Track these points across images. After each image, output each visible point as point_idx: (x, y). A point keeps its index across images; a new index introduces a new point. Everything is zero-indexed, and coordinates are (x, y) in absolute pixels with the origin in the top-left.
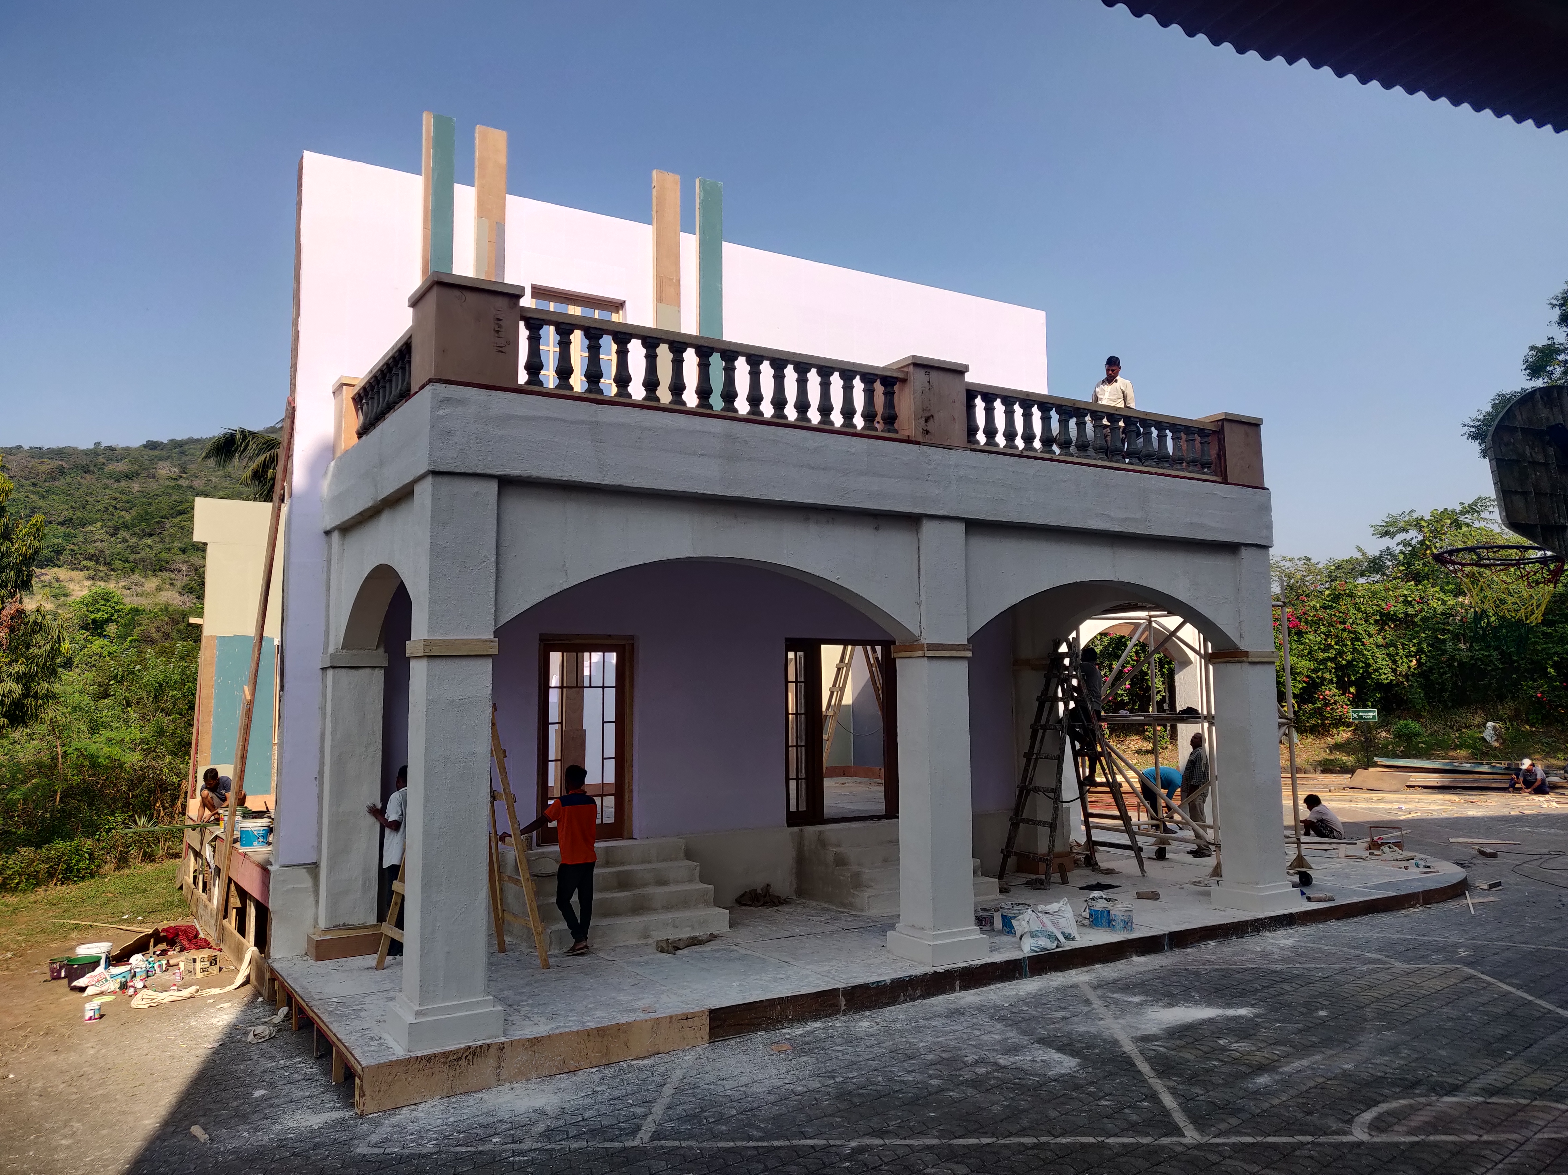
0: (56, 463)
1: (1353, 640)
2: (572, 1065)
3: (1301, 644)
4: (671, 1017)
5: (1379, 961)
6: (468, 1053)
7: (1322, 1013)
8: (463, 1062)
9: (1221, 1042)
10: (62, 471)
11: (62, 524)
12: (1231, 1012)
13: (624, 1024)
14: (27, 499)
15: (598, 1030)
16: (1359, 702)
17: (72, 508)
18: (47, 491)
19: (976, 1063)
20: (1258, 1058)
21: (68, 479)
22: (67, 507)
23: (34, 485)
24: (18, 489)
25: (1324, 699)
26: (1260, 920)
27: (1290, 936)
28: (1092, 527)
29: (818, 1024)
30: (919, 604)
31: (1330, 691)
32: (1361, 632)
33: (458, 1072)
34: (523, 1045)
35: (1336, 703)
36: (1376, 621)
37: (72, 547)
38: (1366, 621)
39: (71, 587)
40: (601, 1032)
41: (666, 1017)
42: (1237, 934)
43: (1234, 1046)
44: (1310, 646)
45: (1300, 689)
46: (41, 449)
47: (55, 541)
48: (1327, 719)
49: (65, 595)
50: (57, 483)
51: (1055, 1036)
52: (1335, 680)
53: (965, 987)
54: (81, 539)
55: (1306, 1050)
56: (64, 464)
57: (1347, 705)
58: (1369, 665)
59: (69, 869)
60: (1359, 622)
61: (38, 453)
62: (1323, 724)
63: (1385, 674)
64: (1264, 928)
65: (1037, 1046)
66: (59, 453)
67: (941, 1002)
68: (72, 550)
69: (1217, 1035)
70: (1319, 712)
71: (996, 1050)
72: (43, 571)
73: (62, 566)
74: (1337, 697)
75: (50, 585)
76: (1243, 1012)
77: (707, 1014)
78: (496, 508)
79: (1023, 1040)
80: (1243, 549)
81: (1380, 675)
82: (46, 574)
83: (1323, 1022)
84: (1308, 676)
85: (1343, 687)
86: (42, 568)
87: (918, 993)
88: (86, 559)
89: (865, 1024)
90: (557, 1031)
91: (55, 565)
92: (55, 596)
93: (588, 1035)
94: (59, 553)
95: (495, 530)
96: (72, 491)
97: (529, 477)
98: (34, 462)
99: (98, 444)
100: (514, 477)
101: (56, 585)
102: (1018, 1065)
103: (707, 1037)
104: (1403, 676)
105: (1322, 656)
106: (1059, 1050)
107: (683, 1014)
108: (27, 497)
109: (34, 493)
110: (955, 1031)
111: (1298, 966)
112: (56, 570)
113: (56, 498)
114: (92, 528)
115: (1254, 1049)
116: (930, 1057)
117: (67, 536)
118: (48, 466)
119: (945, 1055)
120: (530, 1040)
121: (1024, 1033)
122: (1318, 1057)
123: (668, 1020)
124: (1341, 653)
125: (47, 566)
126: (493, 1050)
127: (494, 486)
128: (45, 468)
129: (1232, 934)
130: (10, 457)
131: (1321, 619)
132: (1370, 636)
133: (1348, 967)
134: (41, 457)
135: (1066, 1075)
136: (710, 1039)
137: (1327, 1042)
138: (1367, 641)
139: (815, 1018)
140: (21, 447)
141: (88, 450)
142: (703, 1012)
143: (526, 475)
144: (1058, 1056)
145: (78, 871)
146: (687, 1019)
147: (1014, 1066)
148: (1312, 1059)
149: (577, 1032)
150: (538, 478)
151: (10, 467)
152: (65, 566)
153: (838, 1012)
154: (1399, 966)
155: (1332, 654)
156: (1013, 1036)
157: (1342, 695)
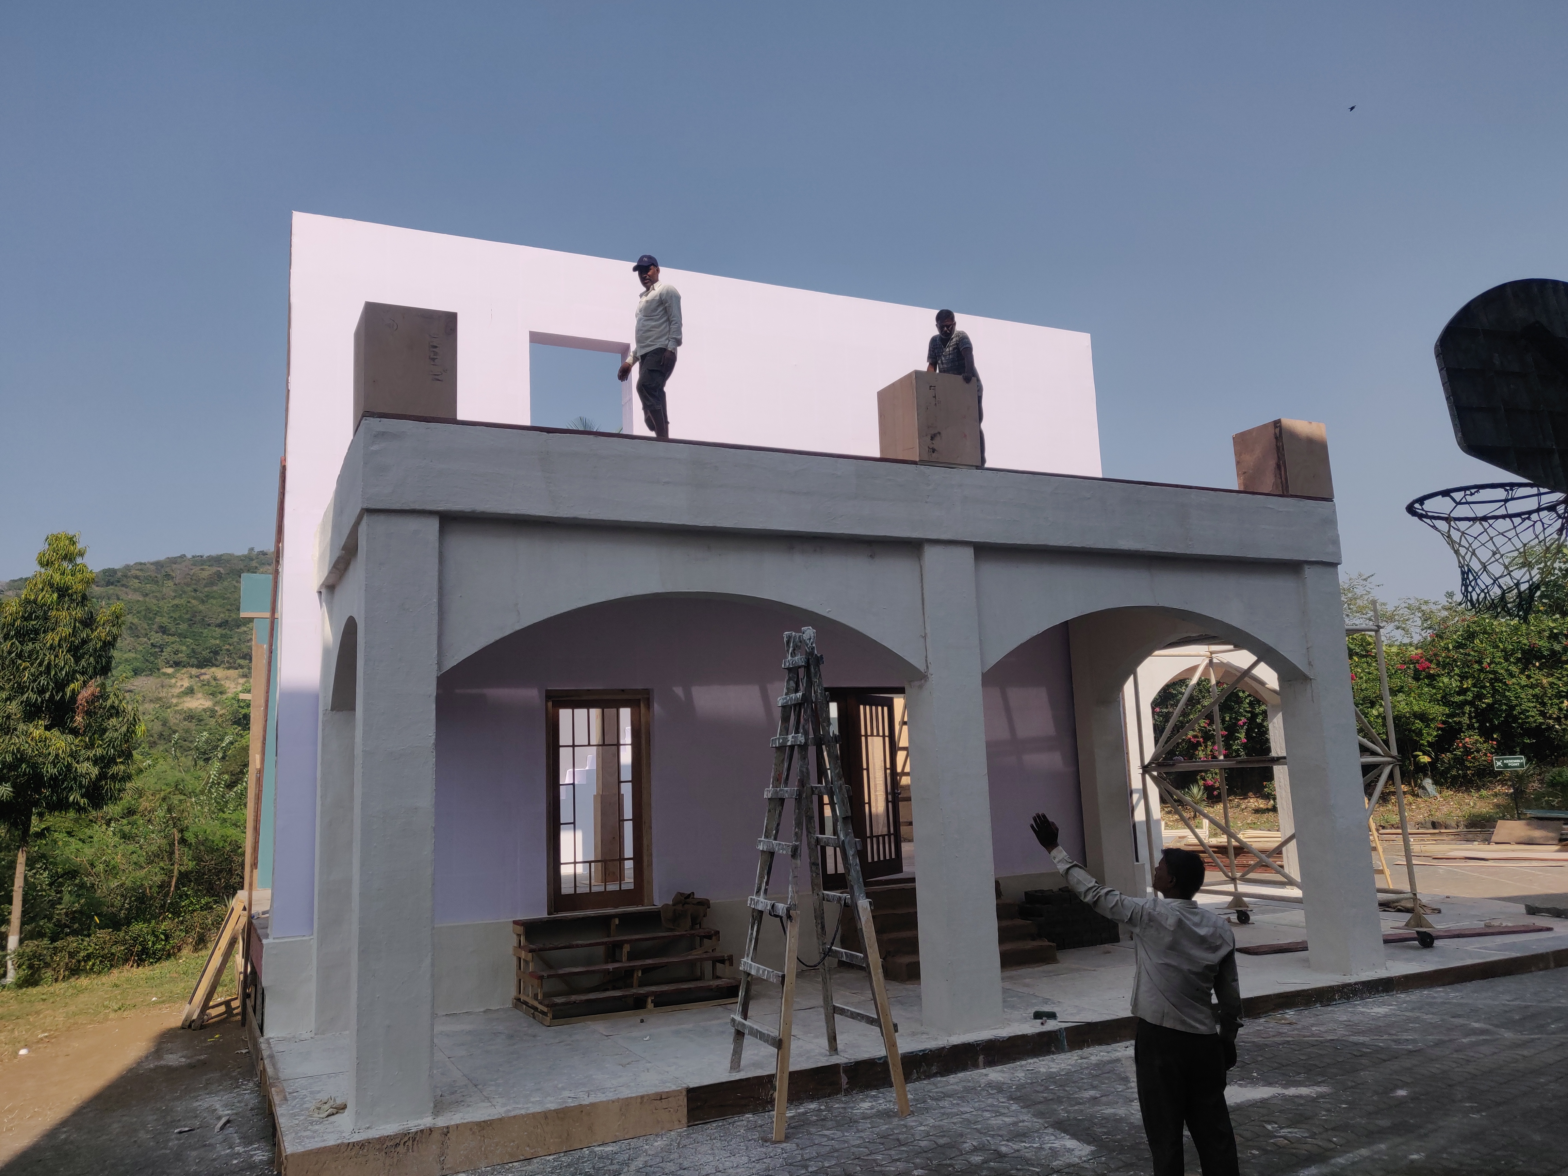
0: (214, 569)
1: (1491, 681)
2: (528, 1152)
3: (1434, 688)
4: (642, 1097)
5: (1483, 1032)
6: (406, 1139)
7: (1401, 1093)
8: (401, 1149)
9: (1269, 1127)
10: (219, 576)
11: (219, 626)
12: (1292, 1091)
13: (588, 1105)
14: (188, 604)
15: (557, 1111)
16: (1506, 748)
17: (228, 610)
18: (207, 596)
19: (975, 1150)
20: (1308, 1147)
21: (226, 583)
22: (224, 610)
23: (195, 591)
24: (181, 595)
25: (1464, 747)
26: (1349, 985)
27: (1384, 1004)
28: (1122, 548)
29: (813, 1106)
30: (925, 637)
31: (1471, 739)
32: (1502, 671)
33: (395, 1160)
34: (471, 1129)
35: (1478, 751)
36: (1518, 660)
37: (228, 647)
38: (1506, 660)
39: (227, 685)
40: (562, 1114)
41: (637, 1097)
42: (1321, 1002)
43: (1284, 1132)
44: (1444, 691)
45: (1435, 737)
46: (201, 557)
47: (213, 641)
48: (1469, 768)
49: (221, 693)
50: (215, 588)
51: (1075, 1119)
52: (1476, 725)
53: (991, 1063)
54: (236, 639)
55: (1372, 1136)
56: (221, 570)
57: (1492, 753)
58: (1512, 708)
59: (145, 950)
60: (1497, 660)
61: (199, 561)
62: (1465, 776)
63: (1533, 717)
64: (1355, 995)
65: (1050, 1130)
66: (217, 560)
67: (955, 1081)
68: (228, 650)
69: (1266, 1118)
70: (1459, 761)
71: (1001, 1136)
72: (203, 671)
73: (220, 665)
74: (1478, 745)
75: (208, 684)
76: (1304, 1091)
77: (685, 1093)
78: (437, 545)
79: (1038, 1122)
80: (1306, 567)
81: (1527, 717)
82: (205, 674)
83: (1402, 1102)
84: (1444, 722)
85: (1486, 734)
86: (202, 668)
87: (934, 1069)
88: (240, 658)
89: (866, 1105)
90: (512, 1114)
91: (214, 665)
92: (213, 694)
93: (546, 1118)
94: (216, 653)
95: (437, 569)
96: (229, 595)
97: (473, 512)
98: (196, 569)
99: (252, 549)
100: (456, 512)
101: (214, 683)
102: (1022, 1153)
103: (684, 1120)
104: (1555, 719)
105: (1458, 699)
106: (1075, 1136)
107: (657, 1094)
108: (189, 602)
109: (194, 598)
110: (963, 1113)
111: (1386, 1037)
112: (214, 669)
113: (214, 602)
114: (245, 629)
115: (1306, 1135)
116: (923, 1144)
117: (223, 636)
118: (208, 572)
119: (942, 1141)
120: (478, 1124)
121: (1040, 1114)
122: (1383, 1146)
123: (639, 1100)
124: (1479, 697)
125: (206, 666)
126: (436, 1136)
127: (434, 524)
128: (205, 574)
129: (1315, 1002)
130: (174, 566)
131: (1455, 661)
132: (1512, 675)
133: (1446, 1038)
134: (202, 565)
135: (1074, 1165)
136: (689, 1122)
137: (1399, 1129)
138: (1511, 682)
139: (812, 1098)
140: (185, 555)
141: (243, 556)
142: (680, 1091)
143: (469, 510)
144: (1071, 1143)
145: (154, 953)
146: (661, 1099)
147: (1015, 1155)
148: (1376, 1148)
149: (533, 1114)
150: (483, 513)
151: (174, 575)
152: (222, 666)
153: (838, 1092)
154: (1508, 1035)
155: (1470, 696)
156: (1027, 1120)
157: (1485, 742)
